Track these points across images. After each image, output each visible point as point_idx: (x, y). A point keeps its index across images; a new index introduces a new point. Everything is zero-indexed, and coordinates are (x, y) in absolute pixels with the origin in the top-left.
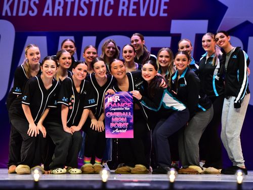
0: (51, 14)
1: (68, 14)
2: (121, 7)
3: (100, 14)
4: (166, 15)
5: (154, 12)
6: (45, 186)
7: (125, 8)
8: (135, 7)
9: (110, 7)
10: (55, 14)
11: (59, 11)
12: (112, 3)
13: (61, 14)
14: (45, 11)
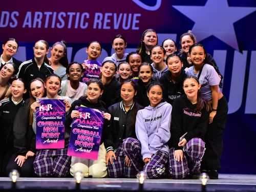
0: (30, 26)
1: (46, 26)
2: (96, 21)
3: (76, 27)
4: (137, 28)
5: (126, 26)
6: (23, 187)
7: (100, 22)
8: (109, 21)
9: (86, 20)
10: (34, 26)
11: (37, 23)
12: (88, 17)
13: (39, 26)
14: (25, 23)
